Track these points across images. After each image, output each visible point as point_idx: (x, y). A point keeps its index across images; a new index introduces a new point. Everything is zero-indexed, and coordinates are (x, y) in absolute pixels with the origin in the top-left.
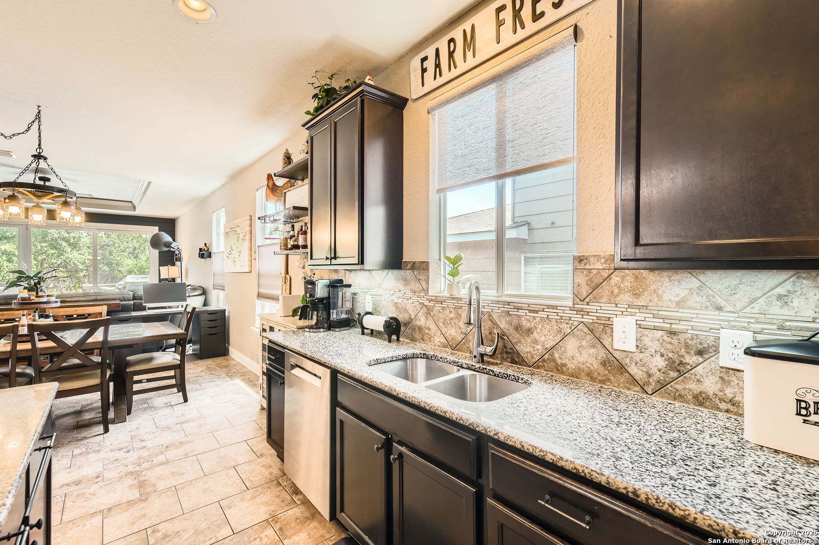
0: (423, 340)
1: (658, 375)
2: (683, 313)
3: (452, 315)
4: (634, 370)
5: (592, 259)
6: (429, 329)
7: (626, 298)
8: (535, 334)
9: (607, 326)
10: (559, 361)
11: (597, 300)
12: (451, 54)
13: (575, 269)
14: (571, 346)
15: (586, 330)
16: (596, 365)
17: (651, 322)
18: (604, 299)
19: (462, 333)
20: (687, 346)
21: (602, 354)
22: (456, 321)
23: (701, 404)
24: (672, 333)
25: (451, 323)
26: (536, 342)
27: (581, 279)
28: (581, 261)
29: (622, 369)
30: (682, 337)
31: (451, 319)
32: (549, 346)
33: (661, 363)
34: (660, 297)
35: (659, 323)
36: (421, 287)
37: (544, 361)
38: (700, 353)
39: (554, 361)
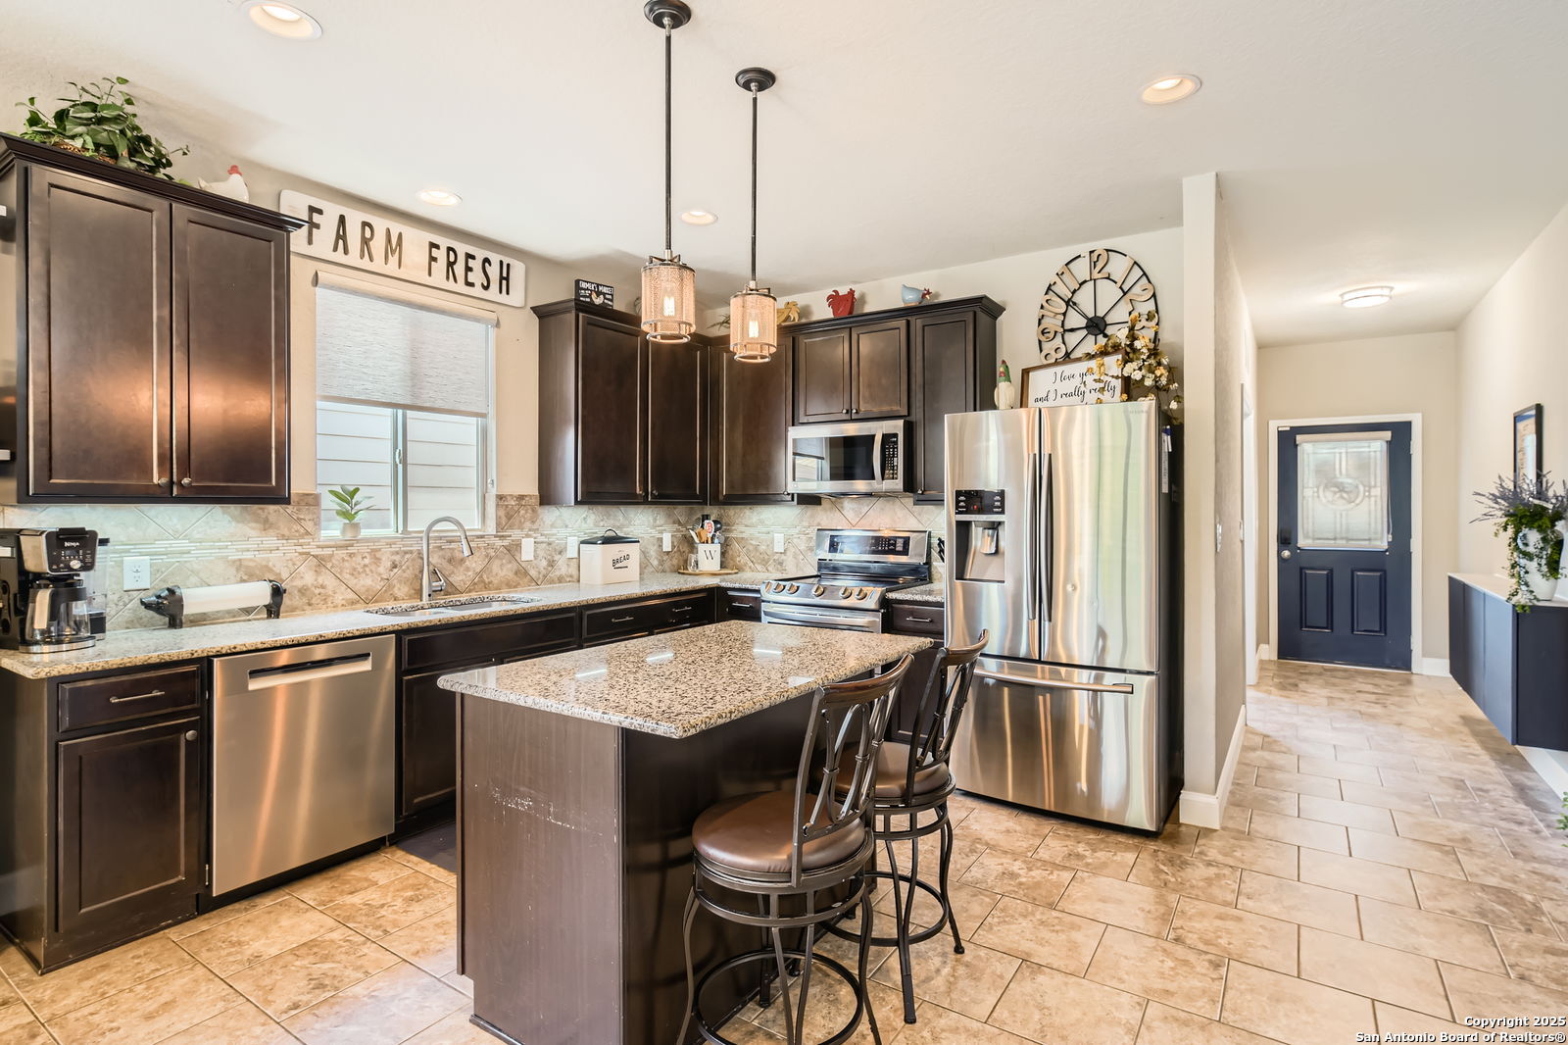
0: (310, 604)
1: (544, 572)
2: (554, 531)
3: (366, 561)
4: (533, 573)
5: (509, 498)
6: (323, 587)
7: (528, 524)
8: (467, 563)
9: (519, 546)
10: (487, 581)
11: (511, 527)
12: (365, 242)
13: (497, 505)
14: (495, 566)
15: (506, 551)
16: (511, 575)
17: (541, 539)
18: (516, 527)
19: (382, 579)
20: (555, 550)
21: (515, 566)
22: (373, 568)
23: (560, 582)
24: (549, 544)
25: (365, 571)
26: (468, 569)
27: (502, 513)
28: (501, 499)
29: (526, 573)
30: (554, 545)
31: (365, 566)
32: (478, 571)
33: (544, 563)
34: (544, 523)
35: (543, 539)
36: (302, 530)
37: (475, 584)
38: (560, 553)
39: (483, 581)
